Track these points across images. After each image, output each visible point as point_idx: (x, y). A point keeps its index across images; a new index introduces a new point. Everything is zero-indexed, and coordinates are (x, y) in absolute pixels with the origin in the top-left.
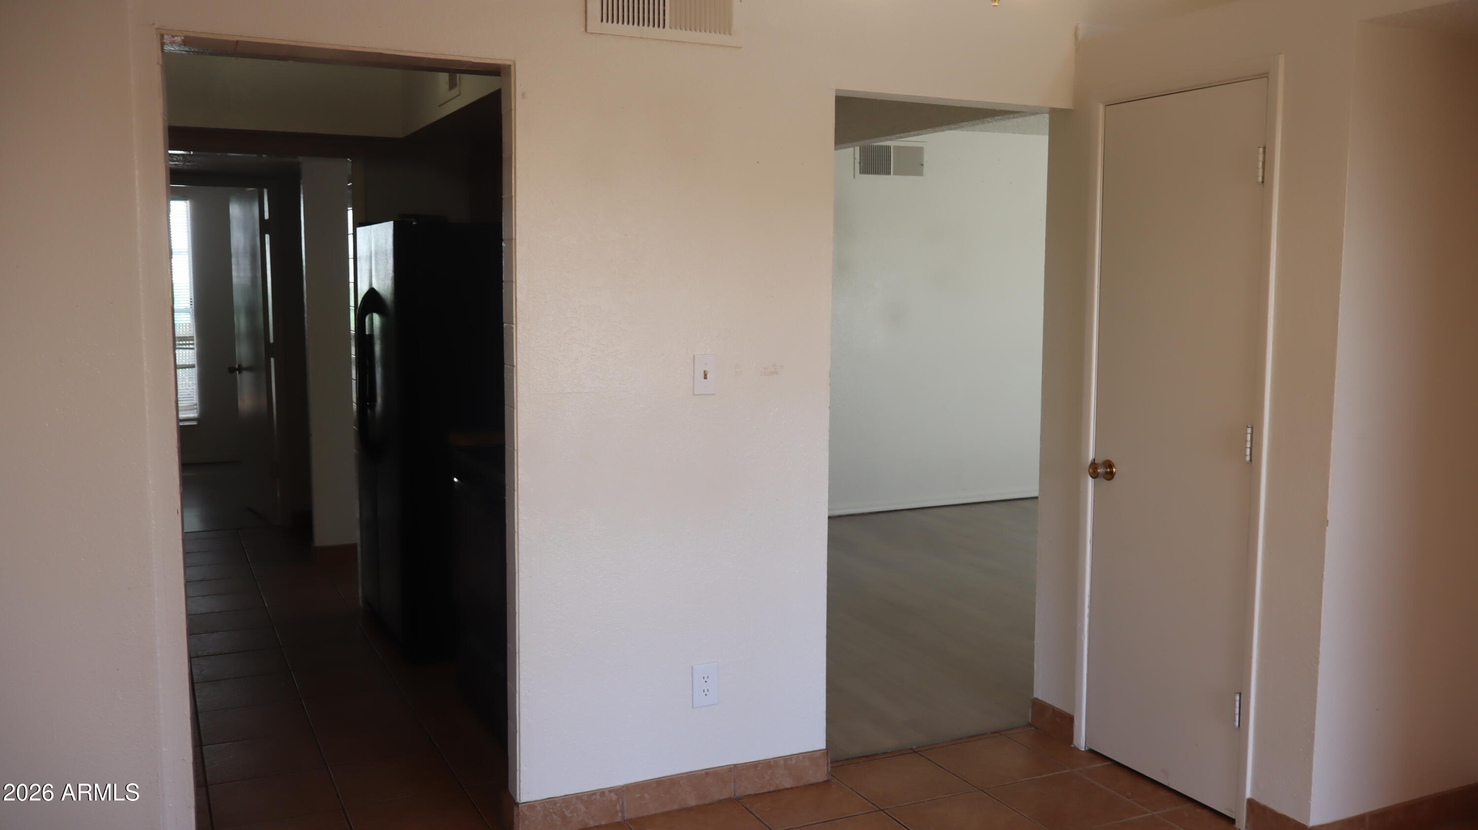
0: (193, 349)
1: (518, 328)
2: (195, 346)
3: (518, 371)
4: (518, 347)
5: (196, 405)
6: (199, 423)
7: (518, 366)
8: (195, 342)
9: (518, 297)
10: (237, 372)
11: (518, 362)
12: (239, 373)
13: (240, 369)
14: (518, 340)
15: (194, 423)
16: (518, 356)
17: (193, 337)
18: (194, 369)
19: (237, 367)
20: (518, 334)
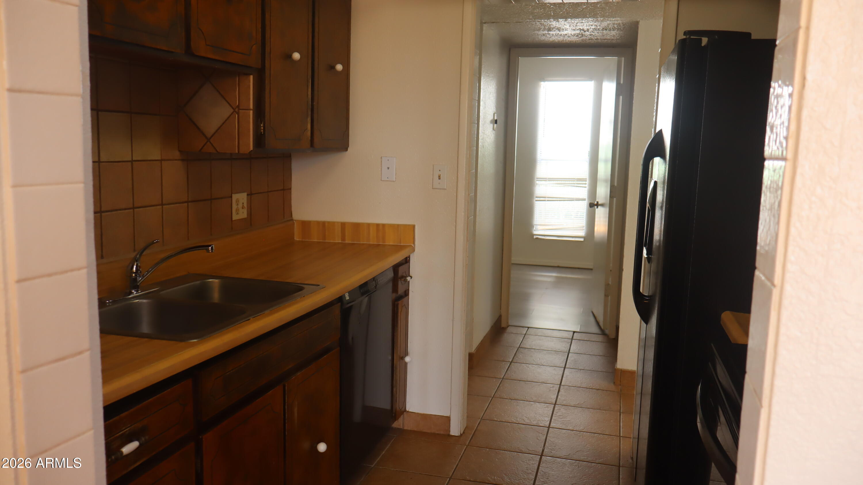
0: (586, 187)
1: (799, 171)
2: (587, 186)
3: (786, 302)
4: (793, 230)
5: (583, 227)
6: (584, 240)
7: (788, 288)
8: (587, 182)
9: (809, 77)
10: (596, 207)
11: (788, 275)
12: (597, 208)
13: (597, 205)
14: (795, 210)
15: (582, 240)
16: (791, 257)
17: (586, 179)
18: (584, 201)
19: (596, 203)
20: (796, 192)
